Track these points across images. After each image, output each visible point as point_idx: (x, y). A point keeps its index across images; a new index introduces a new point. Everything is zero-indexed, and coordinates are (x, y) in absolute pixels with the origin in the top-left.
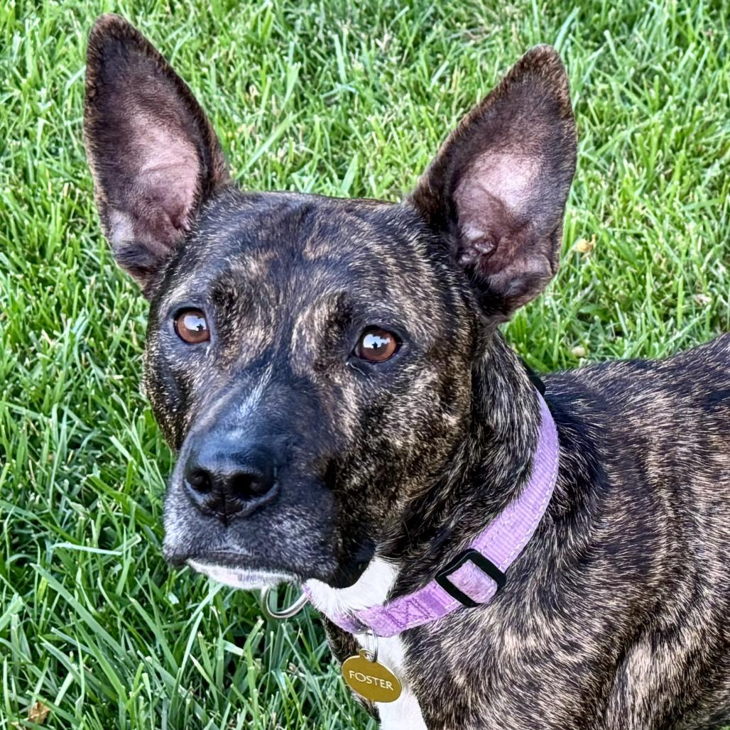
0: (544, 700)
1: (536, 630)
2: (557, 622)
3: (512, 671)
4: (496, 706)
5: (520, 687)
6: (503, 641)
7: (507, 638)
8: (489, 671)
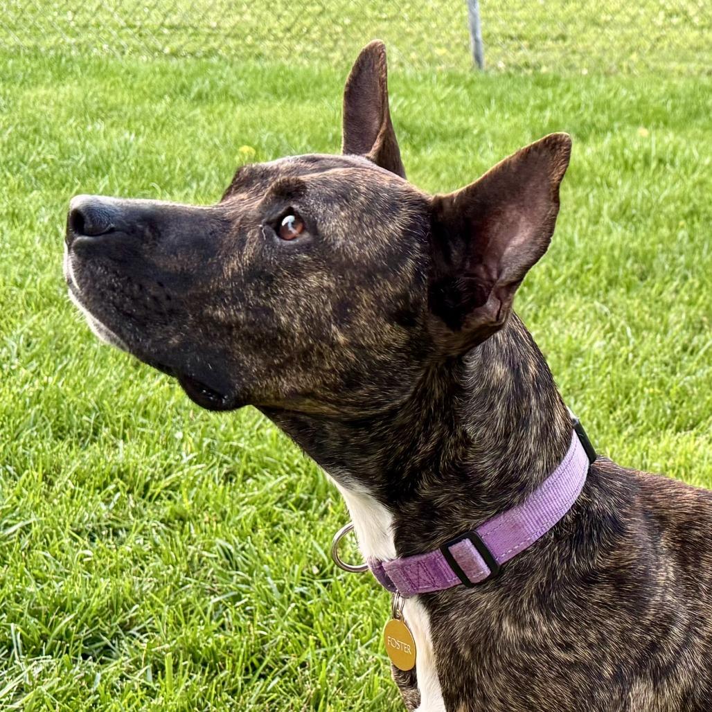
0: (538, 686)
1: (533, 624)
2: (555, 623)
3: (510, 654)
4: (497, 684)
5: (516, 669)
6: (501, 625)
7: (506, 624)
8: (490, 651)
